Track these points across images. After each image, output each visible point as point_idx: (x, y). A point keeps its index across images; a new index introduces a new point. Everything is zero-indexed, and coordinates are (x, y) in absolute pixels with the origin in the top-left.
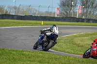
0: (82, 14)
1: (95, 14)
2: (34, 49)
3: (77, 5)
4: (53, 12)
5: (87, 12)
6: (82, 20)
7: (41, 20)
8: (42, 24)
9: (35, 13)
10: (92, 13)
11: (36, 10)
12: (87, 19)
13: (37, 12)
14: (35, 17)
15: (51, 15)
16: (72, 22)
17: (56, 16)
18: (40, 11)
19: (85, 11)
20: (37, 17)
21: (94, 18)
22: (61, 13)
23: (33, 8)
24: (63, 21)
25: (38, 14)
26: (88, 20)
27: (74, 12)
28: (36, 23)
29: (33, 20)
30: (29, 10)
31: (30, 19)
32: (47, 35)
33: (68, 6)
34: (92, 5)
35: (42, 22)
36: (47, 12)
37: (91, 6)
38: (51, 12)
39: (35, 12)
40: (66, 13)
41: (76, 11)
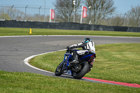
0: (88, 18)
1: (106, 18)
2: (57, 75)
3: (81, 4)
4: (46, 15)
5: (95, 15)
6: (89, 27)
7: (28, 27)
8: (31, 32)
9: (20, 17)
10: (102, 16)
11: (22, 13)
12: (95, 25)
13: (23, 16)
14: (20, 22)
15: (43, 19)
16: (74, 29)
17: (50, 21)
18: (27, 13)
19: (92, 13)
20: (23, 22)
21: (106, 24)
22: (58, 17)
23: (17, 9)
24: (61, 29)
25: (24, 19)
26: (97, 27)
27: (76, 16)
28: (22, 32)
29: (18, 27)
30: (11, 13)
31: (13, 26)
32: (78, 55)
33: (67, 6)
34: (102, 5)
35: (31, 30)
36: (37, 15)
37: (100, 7)
38: (43, 16)
39: (20, 15)
40: (66, 16)
41: (79, 13)
